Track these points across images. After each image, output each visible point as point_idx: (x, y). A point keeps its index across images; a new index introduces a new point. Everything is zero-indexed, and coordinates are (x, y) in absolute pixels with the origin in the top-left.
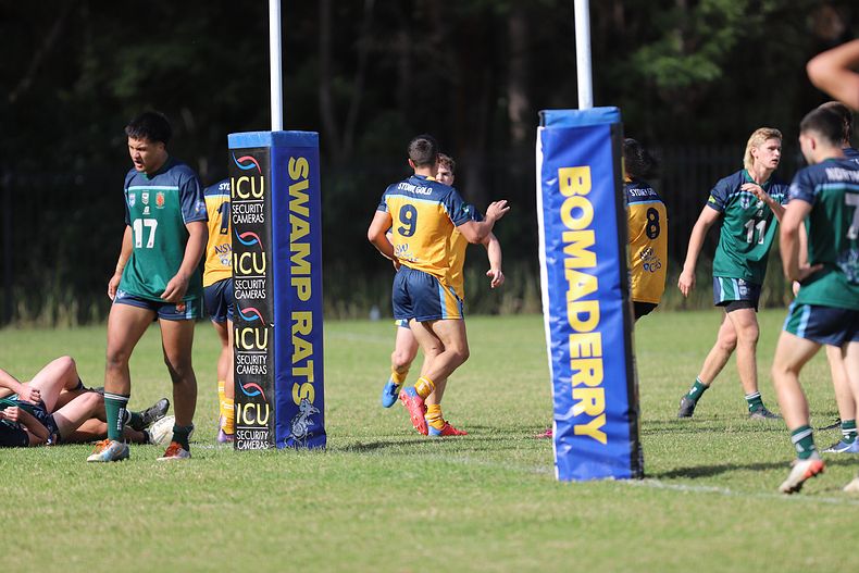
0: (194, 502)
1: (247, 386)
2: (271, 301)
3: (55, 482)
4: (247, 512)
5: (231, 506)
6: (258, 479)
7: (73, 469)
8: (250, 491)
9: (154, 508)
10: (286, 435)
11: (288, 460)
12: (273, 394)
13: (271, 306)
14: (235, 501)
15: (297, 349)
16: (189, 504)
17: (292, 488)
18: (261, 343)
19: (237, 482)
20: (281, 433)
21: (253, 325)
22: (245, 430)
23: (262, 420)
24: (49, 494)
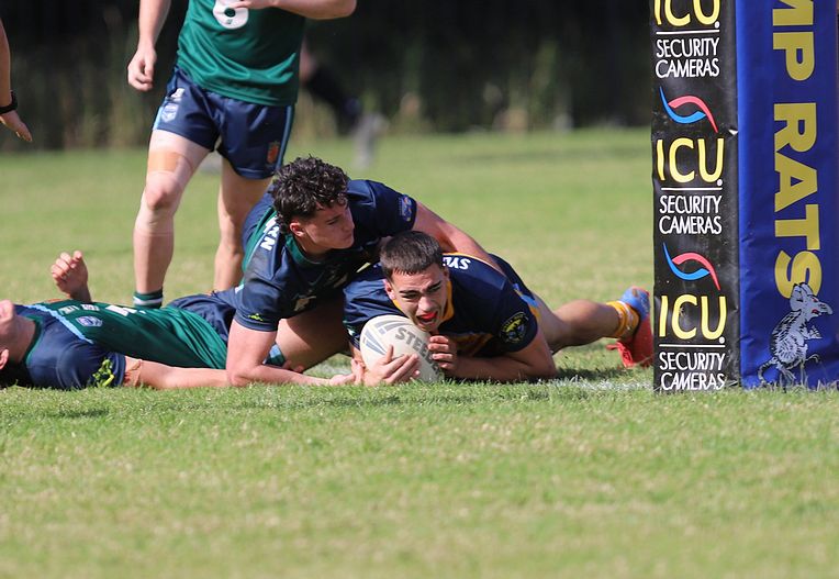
0: (570, 500)
1: (680, 259)
2: (730, 82)
3: (282, 462)
4: (677, 520)
5: (647, 507)
6: (703, 452)
7: (321, 432)
8: (685, 476)
9: (488, 513)
10: (761, 362)
11: (765, 412)
12: (735, 275)
13: (730, 93)
14: (656, 499)
15: (784, 181)
16: (559, 506)
17: (774, 471)
18: (711, 169)
19: (659, 459)
20: (753, 355)
21: (692, 132)
22: (676, 351)
23: (713, 328)
24: (270, 486)
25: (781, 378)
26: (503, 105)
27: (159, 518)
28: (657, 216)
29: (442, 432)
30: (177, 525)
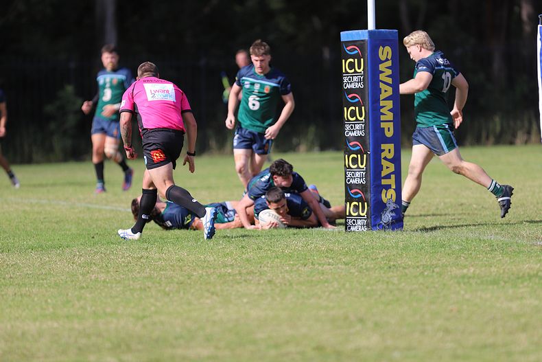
0: (319, 264)
1: (353, 191)
2: (368, 137)
3: (233, 253)
4: (353, 271)
5: (343, 267)
6: (360, 250)
7: (244, 244)
8: (355, 257)
9: (295, 268)
10: (378, 223)
11: (379, 238)
12: (369, 196)
13: (368, 141)
14: (346, 264)
15: (384, 168)
16: (316, 266)
17: (382, 256)
18: (362, 164)
19: (347, 252)
20: (375, 220)
21: (356, 152)
22: (352, 219)
23: (363, 212)
24: (229, 260)
25: (383, 227)
26: (298, 145)
27: (195, 270)
28: (346, 178)
29: (281, 243)
30: (200, 272)
